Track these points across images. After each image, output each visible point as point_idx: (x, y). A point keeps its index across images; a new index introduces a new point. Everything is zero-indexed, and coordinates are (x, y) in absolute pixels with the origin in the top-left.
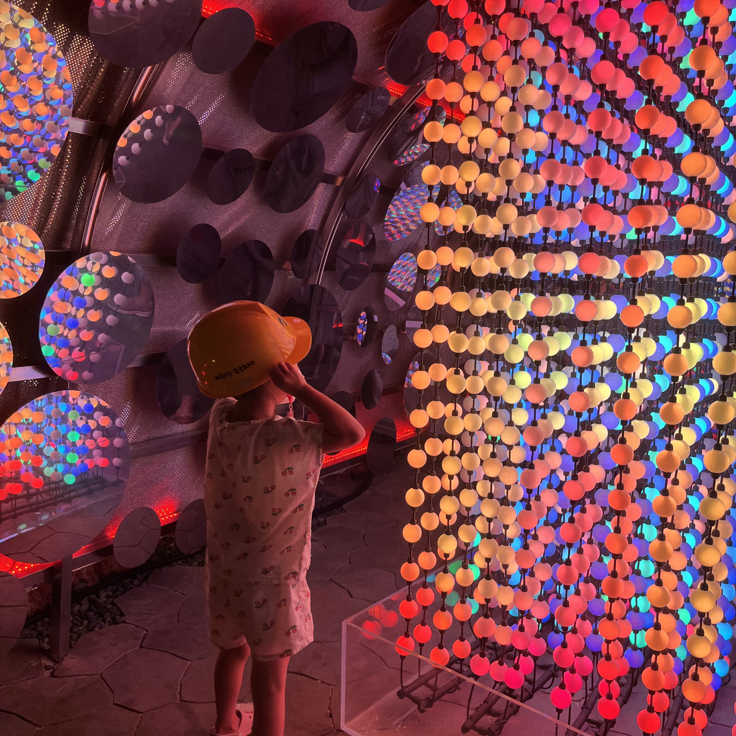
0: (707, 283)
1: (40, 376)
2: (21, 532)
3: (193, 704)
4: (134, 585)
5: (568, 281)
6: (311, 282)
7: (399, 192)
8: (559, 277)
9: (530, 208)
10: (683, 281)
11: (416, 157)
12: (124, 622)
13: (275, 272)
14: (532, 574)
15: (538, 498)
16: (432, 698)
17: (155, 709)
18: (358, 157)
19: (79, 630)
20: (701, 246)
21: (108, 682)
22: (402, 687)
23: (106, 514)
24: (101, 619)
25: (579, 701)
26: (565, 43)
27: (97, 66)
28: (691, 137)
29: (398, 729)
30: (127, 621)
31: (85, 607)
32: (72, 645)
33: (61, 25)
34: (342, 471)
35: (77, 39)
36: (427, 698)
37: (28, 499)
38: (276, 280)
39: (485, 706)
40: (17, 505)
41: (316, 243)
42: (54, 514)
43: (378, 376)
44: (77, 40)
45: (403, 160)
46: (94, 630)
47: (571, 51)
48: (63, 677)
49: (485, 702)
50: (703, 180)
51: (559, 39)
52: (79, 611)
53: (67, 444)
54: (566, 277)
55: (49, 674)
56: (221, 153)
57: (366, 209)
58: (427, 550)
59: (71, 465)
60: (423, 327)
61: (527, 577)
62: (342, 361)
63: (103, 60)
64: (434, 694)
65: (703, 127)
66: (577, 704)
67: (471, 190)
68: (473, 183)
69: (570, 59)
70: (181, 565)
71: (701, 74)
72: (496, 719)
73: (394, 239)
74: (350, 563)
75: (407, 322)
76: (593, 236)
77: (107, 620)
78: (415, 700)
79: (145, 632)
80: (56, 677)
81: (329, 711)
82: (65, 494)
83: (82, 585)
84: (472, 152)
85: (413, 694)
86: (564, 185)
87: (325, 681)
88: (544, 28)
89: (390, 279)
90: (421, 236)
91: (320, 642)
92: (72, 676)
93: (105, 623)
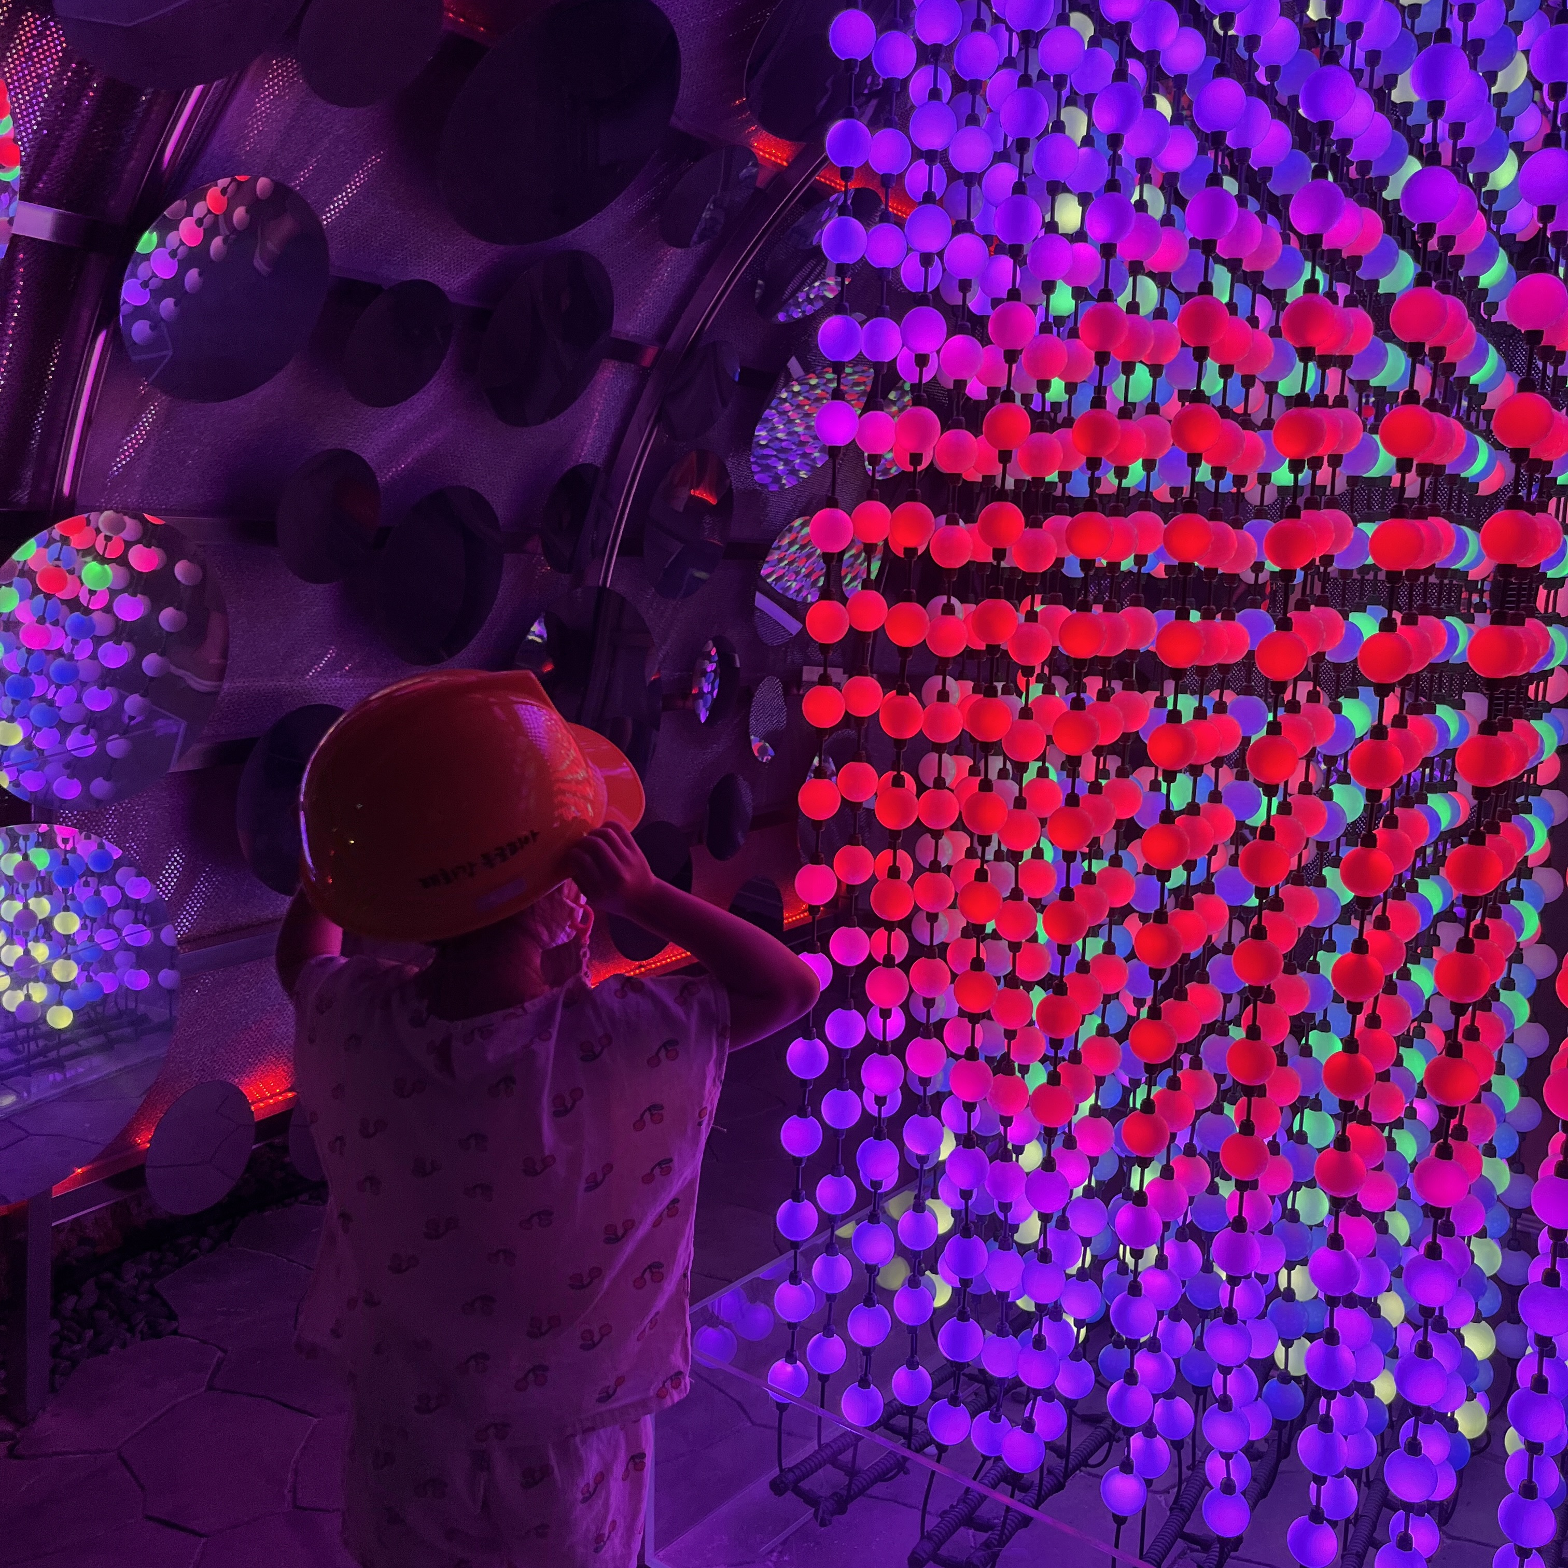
0: (1446, 581)
3: (321, 1514)
4: (200, 1250)
5: (1144, 578)
6: (589, 581)
7: (789, 384)
10: (1394, 577)
11: (821, 305)
12: (175, 1332)
13: (507, 558)
14: (1063, 1224)
16: (845, 1493)
17: (236, 1527)
18: (690, 306)
19: (74, 1352)
20: (1434, 502)
21: (133, 1467)
22: (781, 1470)
24: (125, 1325)
25: (1167, 1491)
26: (1136, 39)
28: (1416, 259)
29: (770, 1564)
30: (181, 1330)
31: (89, 1299)
32: (57, 1386)
35: (30, 22)
36: (835, 1494)
38: (508, 576)
39: (963, 1509)
41: (600, 494)
42: (25, 1094)
43: (743, 786)
45: (797, 313)
46: (107, 1352)
48: (34, 1457)
49: (960, 1501)
50: (1438, 353)
51: (1122, 29)
52: (74, 1310)
53: (53, 939)
54: (1142, 570)
55: (5, 1452)
56: (376, 290)
57: (709, 420)
58: (835, 1172)
59: (63, 986)
60: (823, 680)
63: (93, 72)
64: (851, 1484)
65: (1441, 229)
66: (1161, 1498)
68: (933, 358)
70: (306, 1203)
71: (1436, 110)
72: (984, 1536)
73: (781, 486)
75: (805, 668)
76: (1198, 478)
77: (138, 1329)
78: (811, 1500)
79: (220, 1354)
80: (19, 1457)
82: (51, 1049)
84: (930, 287)
85: (805, 1485)
92: (54, 1454)
93: (133, 1335)
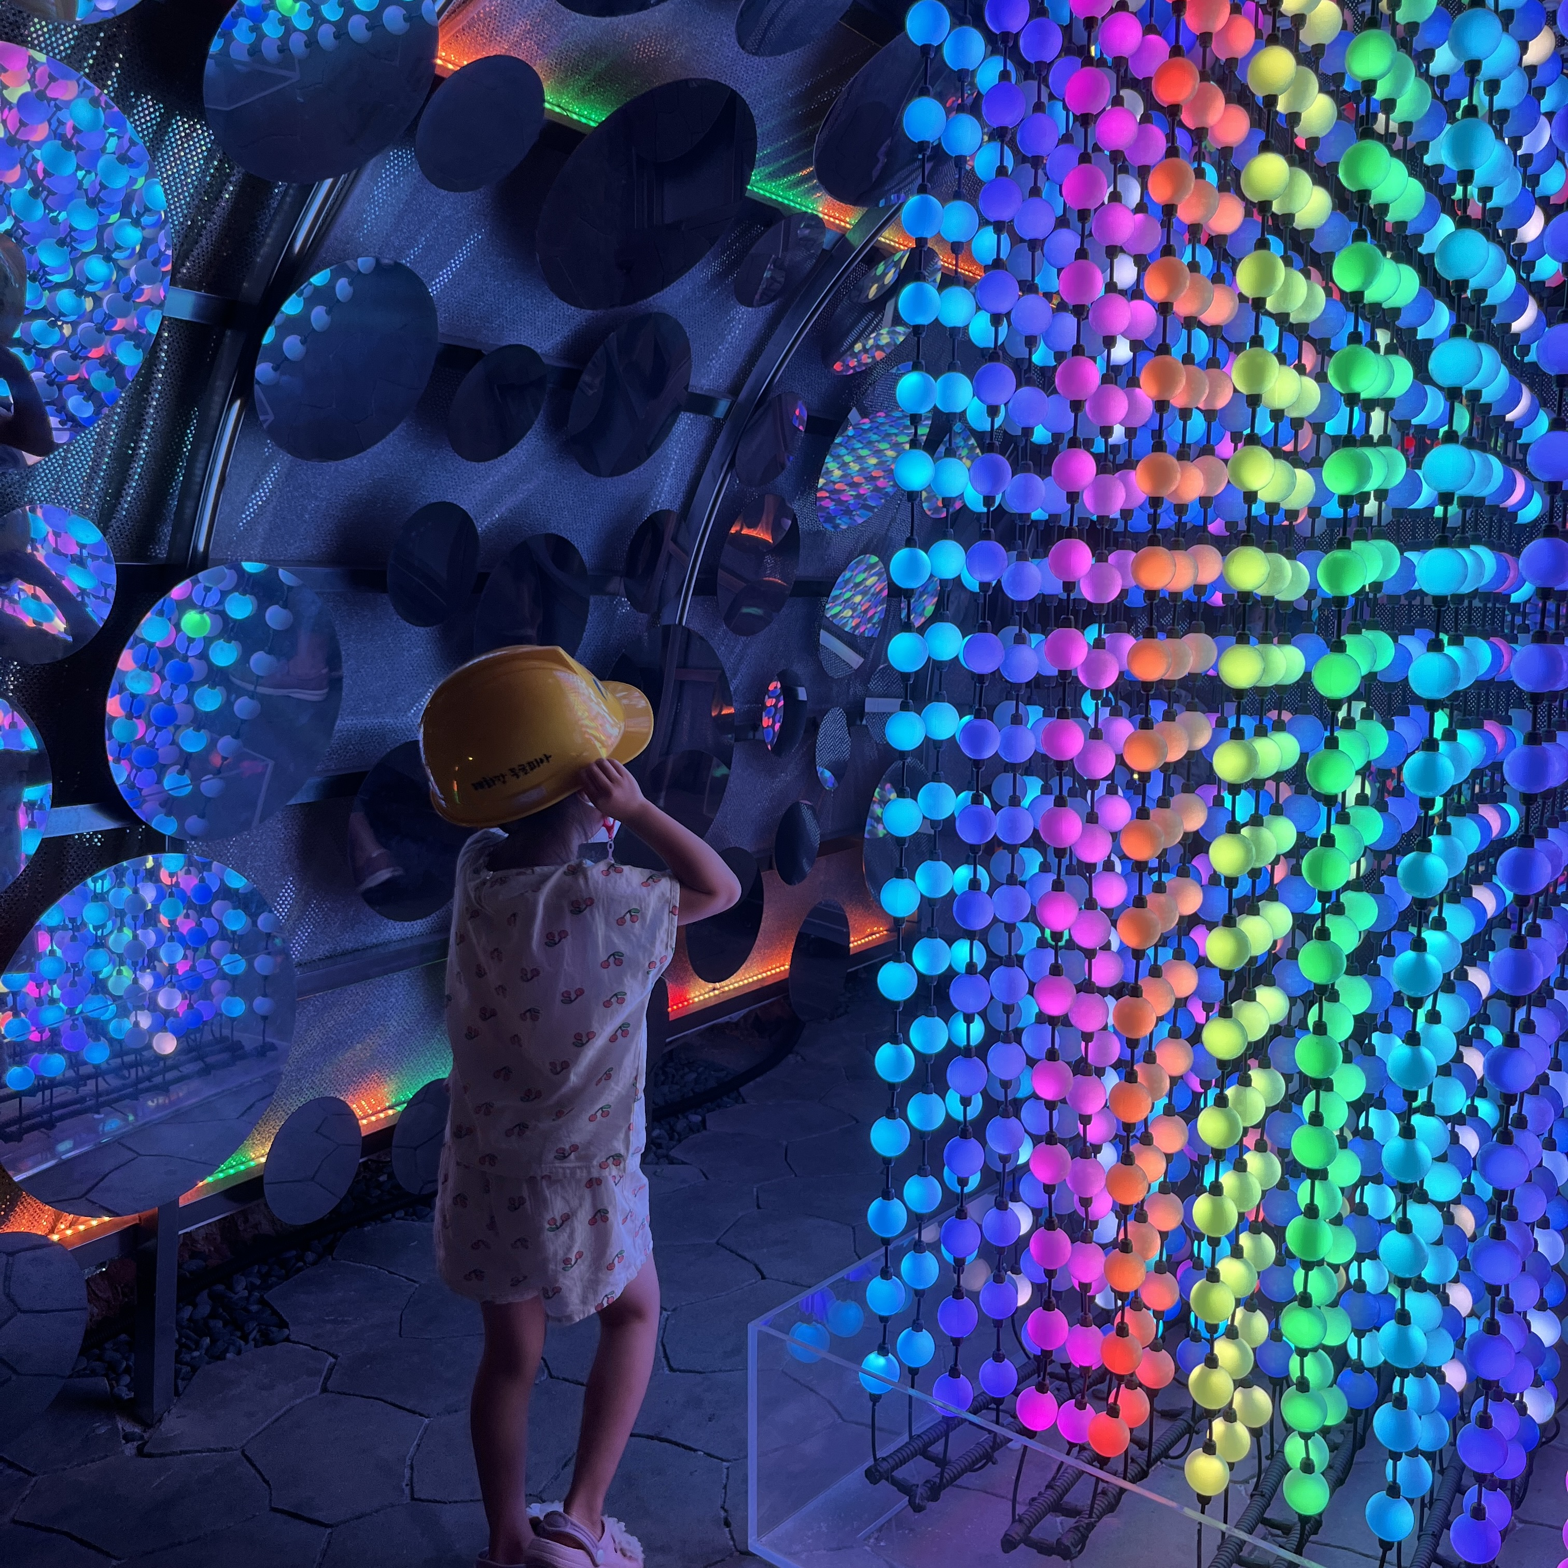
0: (1490, 605)
1: (107, 824)
2: (64, 1157)
3: (439, 1505)
4: (305, 1263)
5: (1202, 606)
6: (666, 620)
7: (846, 429)
8: (1184, 598)
9: (1121, 458)
10: (1440, 600)
11: (879, 355)
12: (287, 1339)
13: (592, 600)
14: (1141, 1217)
15: (1150, 1058)
16: (938, 1480)
17: (359, 1518)
18: (761, 358)
19: (193, 1358)
20: (1476, 530)
21: (257, 1464)
22: (875, 1459)
23: (242, 1115)
24: (239, 1334)
25: (1246, 1482)
26: (1186, 118)
27: (221, 179)
28: (1451, 307)
29: (867, 1548)
30: (292, 1337)
31: (205, 1309)
32: (181, 1389)
33: (145, 97)
34: (736, 1016)
35: (180, 125)
36: (927, 1482)
37: (77, 1087)
38: (593, 617)
39: (1051, 1495)
40: (55, 1101)
41: (675, 540)
42: (131, 1118)
43: (807, 815)
44: (178, 127)
45: (853, 363)
46: (224, 1358)
47: (1199, 134)
48: (162, 1455)
49: (1049, 1486)
50: (1475, 395)
51: (1174, 110)
52: (190, 1319)
53: (158, 969)
54: (1199, 599)
55: (134, 1451)
56: (477, 355)
57: (777, 466)
58: (922, 1173)
59: (167, 1014)
60: (904, 707)
61: (1131, 1224)
62: (733, 785)
63: (230, 168)
64: (942, 1473)
65: (1473, 284)
66: (1241, 1488)
67: (998, 422)
68: (1003, 408)
69: (1196, 149)
70: (402, 1219)
71: (1466, 177)
72: (1071, 1522)
73: (836, 527)
74: (759, 1207)
75: (867, 699)
76: (1254, 513)
77: (252, 1337)
78: (904, 1488)
79: (332, 1360)
80: (150, 1455)
81: (723, 1514)
82: (157, 1074)
83: (195, 1264)
84: (999, 343)
85: (899, 1474)
86: (1191, 410)
87: (712, 1452)
88: (1143, 86)
89: (832, 610)
90: (893, 520)
91: (700, 1373)
92: (182, 1452)
93: (247, 1342)
